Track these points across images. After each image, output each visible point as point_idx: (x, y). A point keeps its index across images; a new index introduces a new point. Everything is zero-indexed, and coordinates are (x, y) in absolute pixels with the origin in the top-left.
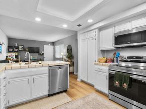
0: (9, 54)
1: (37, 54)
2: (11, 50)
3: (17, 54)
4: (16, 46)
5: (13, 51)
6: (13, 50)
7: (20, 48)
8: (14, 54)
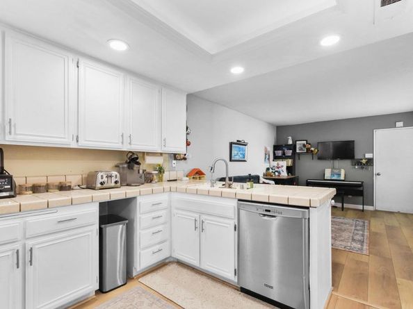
0: (275, 163)
1: (347, 163)
2: (279, 153)
3: (290, 162)
4: (290, 142)
5: (284, 157)
6: (284, 154)
7: (298, 147)
8: (284, 164)
